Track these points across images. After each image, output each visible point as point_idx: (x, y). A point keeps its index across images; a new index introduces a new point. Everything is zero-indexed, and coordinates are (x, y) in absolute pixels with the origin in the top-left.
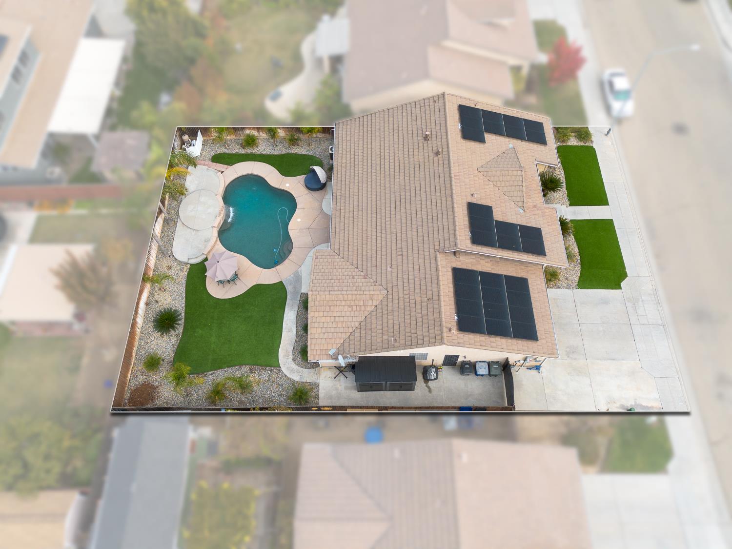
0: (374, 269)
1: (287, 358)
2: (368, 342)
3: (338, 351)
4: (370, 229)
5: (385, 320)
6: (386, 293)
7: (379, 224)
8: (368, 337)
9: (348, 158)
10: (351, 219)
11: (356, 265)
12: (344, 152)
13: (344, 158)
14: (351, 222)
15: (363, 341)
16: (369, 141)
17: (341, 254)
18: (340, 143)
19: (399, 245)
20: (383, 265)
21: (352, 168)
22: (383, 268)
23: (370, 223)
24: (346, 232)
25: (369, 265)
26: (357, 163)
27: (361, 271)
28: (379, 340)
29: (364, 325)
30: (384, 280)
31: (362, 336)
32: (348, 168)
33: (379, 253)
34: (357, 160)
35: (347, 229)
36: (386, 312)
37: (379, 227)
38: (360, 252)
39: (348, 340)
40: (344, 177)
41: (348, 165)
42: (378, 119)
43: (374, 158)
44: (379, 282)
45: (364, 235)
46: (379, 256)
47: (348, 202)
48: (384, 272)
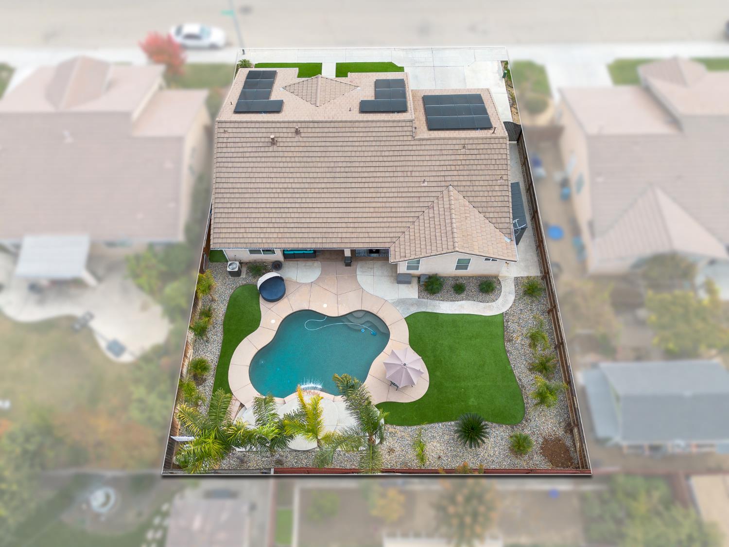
0: (422, 199)
1: (492, 307)
2: (500, 204)
3: (507, 235)
4: (374, 205)
5: (480, 188)
6: (451, 187)
7: (370, 195)
8: (495, 204)
9: (273, 230)
10: (356, 225)
11: (416, 218)
12: (262, 235)
13: (271, 236)
14: (361, 225)
15: (498, 209)
16: (254, 205)
17: (399, 235)
18: (247, 241)
19: (400, 174)
20: (419, 189)
21: (288, 225)
22: (423, 189)
23: (367, 205)
24: (372, 230)
25: (416, 205)
26: (282, 220)
27: (424, 212)
28: (499, 194)
29: (482, 209)
30: (436, 189)
31: (493, 210)
32: (286, 230)
33: (404, 195)
34: (278, 220)
35: (369, 230)
36: (471, 187)
37: (374, 195)
38: (400, 215)
39: (497, 225)
40: (297, 235)
41: (282, 230)
42: (225, 195)
43: (282, 200)
44: (438, 194)
45: (381, 210)
46: (409, 195)
47: (334, 230)
48: (427, 189)
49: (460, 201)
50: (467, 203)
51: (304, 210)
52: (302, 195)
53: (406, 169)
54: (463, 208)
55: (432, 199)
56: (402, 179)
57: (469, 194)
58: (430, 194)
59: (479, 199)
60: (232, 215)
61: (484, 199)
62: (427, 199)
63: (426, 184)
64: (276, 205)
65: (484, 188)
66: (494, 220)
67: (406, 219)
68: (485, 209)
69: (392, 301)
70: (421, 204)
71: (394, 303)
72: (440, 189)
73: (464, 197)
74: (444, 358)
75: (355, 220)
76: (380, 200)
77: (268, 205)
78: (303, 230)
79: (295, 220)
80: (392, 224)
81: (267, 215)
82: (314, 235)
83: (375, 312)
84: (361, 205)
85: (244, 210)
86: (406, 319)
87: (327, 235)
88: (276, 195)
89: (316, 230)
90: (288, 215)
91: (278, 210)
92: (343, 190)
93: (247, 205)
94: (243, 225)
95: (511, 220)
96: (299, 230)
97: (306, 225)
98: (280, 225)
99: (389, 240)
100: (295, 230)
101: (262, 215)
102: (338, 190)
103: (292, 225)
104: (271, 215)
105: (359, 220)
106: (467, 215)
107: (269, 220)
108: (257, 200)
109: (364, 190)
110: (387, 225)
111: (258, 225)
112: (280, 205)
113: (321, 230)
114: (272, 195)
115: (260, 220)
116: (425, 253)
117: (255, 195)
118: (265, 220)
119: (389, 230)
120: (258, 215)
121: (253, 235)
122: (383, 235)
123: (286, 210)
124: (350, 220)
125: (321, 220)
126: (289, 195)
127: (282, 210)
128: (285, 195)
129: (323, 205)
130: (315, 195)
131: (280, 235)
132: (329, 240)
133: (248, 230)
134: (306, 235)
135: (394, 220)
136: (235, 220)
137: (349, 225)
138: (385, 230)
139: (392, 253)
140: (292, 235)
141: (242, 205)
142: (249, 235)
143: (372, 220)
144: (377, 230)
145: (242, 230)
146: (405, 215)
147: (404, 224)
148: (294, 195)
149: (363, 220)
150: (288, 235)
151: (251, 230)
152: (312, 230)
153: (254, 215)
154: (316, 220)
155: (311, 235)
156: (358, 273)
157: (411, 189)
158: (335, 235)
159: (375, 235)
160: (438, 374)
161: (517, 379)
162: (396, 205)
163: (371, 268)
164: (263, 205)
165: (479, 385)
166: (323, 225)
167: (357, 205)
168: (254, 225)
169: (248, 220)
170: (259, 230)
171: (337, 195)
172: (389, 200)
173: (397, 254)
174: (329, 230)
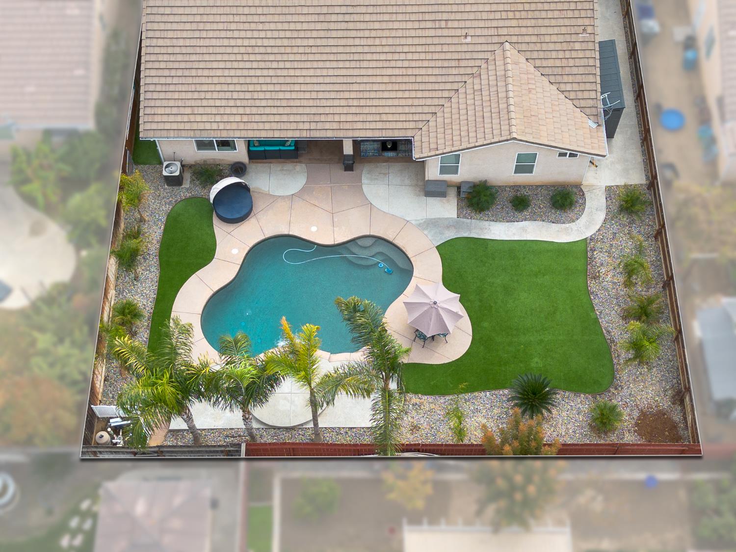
0: (463, 63)
1: (570, 230)
2: (581, 70)
3: (592, 117)
4: (389, 72)
5: (551, 47)
6: (507, 43)
7: (383, 57)
8: (575, 70)
9: (234, 111)
10: (363, 102)
11: (454, 92)
12: (218, 118)
13: (232, 119)
14: (369, 103)
15: (579, 79)
16: (206, 73)
17: (429, 117)
18: (195, 126)
19: (429, 25)
20: (459, 48)
21: (258, 103)
22: (465, 48)
23: (378, 72)
24: (387, 110)
25: (454, 71)
26: (248, 95)
27: (465, 82)
28: (581, 54)
29: (555, 77)
30: (485, 47)
31: (571, 79)
32: (254, 110)
33: (436, 56)
34: (242, 95)
35: (381, 110)
36: (538, 45)
37: (390, 57)
38: (430, 87)
39: (576, 102)
40: (272, 118)
41: (248, 111)
42: (161, 58)
43: (248, 65)
44: (488, 55)
45: (399, 79)
46: (442, 56)
47: (327, 110)
48: (471, 48)
49: (521, 65)
50: (532, 69)
51: (281, 80)
52: (279, 57)
53: (439, 16)
54: (525, 77)
55: (478, 63)
56: (432, 33)
57: (535, 55)
58: (475, 56)
59: (550, 63)
60: (172, 88)
61: (558, 63)
62: (471, 63)
63: (469, 40)
64: (239, 73)
65: (558, 47)
66: (572, 95)
67: (439, 94)
68: (559, 78)
69: (418, 222)
70: (462, 71)
71: (419, 225)
72: (491, 48)
73: (527, 59)
74: (496, 303)
75: (361, 95)
76: (399, 64)
77: (226, 73)
78: (281, 110)
79: (268, 95)
80: (416, 102)
81: (225, 88)
82: (298, 118)
83: (390, 237)
84: (370, 72)
85: (190, 80)
86: (437, 247)
87: (317, 118)
88: (239, 57)
89: (301, 110)
90: (258, 88)
91: (242, 80)
92: (341, 50)
93: (194, 73)
94: (188, 103)
95: (599, 94)
96: (274, 111)
97: (284, 103)
98: (245, 103)
99: (412, 125)
100: (268, 110)
101: (218, 88)
102: (334, 50)
103: (264, 103)
104: (231, 88)
105: (367, 95)
106: (531, 86)
107: (228, 95)
108: (209, 65)
109: (373, 49)
110: (410, 102)
111: (211, 103)
112: (245, 73)
113: (307, 110)
114: (233, 57)
115: (215, 95)
116: (468, 143)
117: (207, 57)
118: (222, 95)
119: (413, 110)
120: (212, 88)
121: (205, 118)
122: (403, 118)
123: (255, 80)
124: (353, 95)
125: (307, 95)
126: (259, 57)
127: (248, 80)
128: (252, 57)
129: (311, 72)
130: (298, 57)
131: (245, 119)
132: (320, 126)
133: (196, 111)
134: (285, 118)
135: (420, 94)
136: (176, 96)
137: (351, 103)
138: (407, 110)
139: (416, 144)
140: (264, 118)
141: (187, 73)
142: (198, 118)
143: (386, 95)
144: (393, 110)
145: (188, 111)
146: (436, 87)
147: (436, 102)
148: (266, 57)
149: (373, 95)
150: (257, 118)
151: (201, 110)
152: (295, 110)
153: (205, 88)
154: (301, 95)
155: (292, 118)
156: (364, 180)
157: (445, 48)
158: (330, 118)
159: (390, 118)
160: (486, 324)
161: (604, 332)
162: (423, 72)
163: (385, 174)
164: (219, 73)
165: (546, 340)
166: (311, 103)
167: (363, 72)
168: (205, 103)
169: (196, 95)
170: (214, 111)
171: (332, 57)
172: (413, 64)
173: (425, 145)
174: (321, 110)
